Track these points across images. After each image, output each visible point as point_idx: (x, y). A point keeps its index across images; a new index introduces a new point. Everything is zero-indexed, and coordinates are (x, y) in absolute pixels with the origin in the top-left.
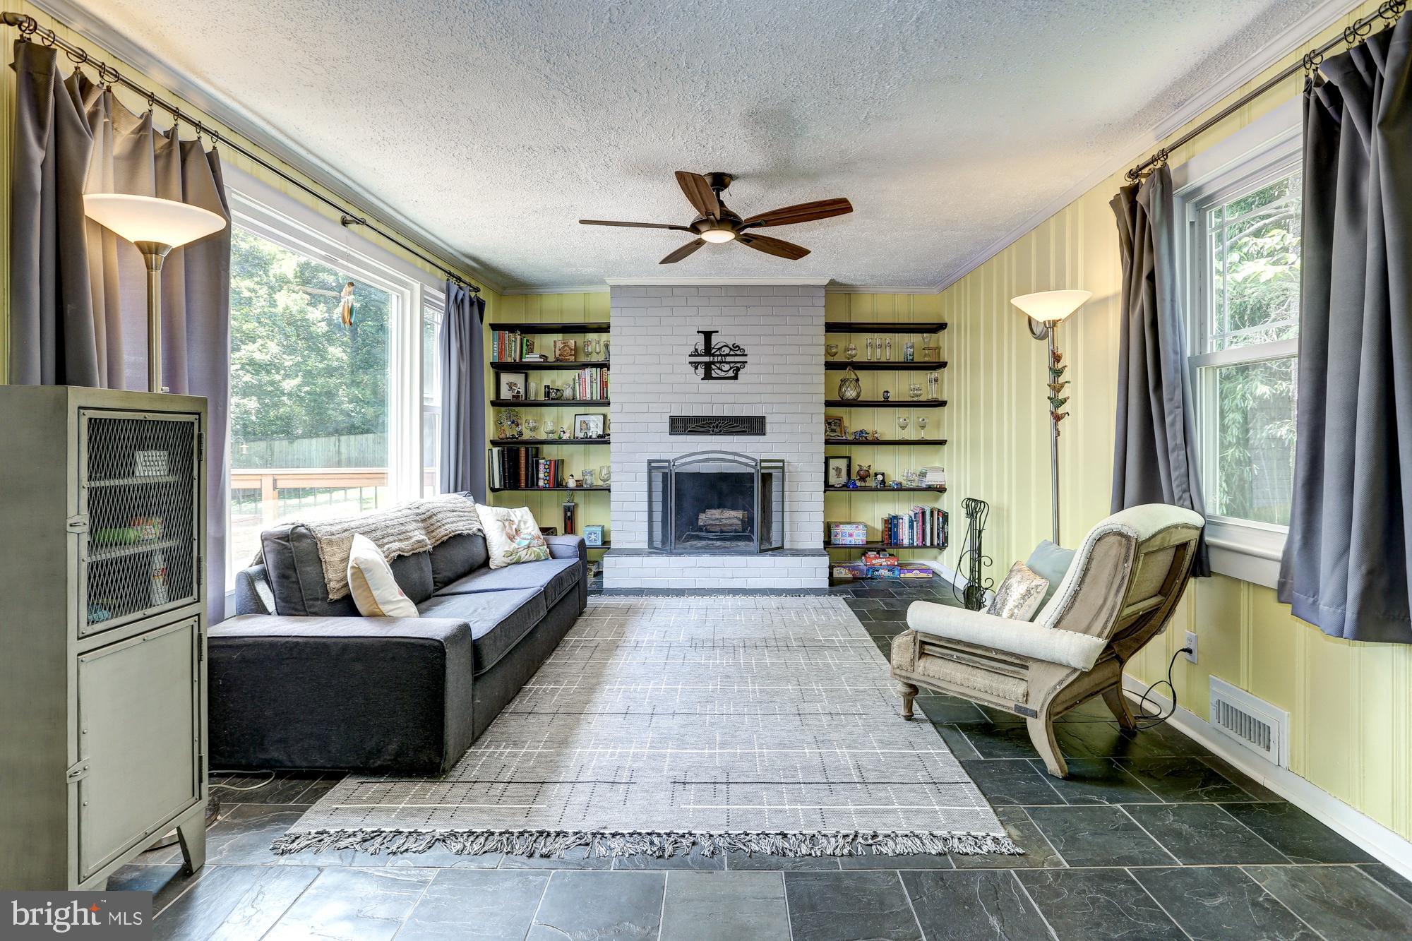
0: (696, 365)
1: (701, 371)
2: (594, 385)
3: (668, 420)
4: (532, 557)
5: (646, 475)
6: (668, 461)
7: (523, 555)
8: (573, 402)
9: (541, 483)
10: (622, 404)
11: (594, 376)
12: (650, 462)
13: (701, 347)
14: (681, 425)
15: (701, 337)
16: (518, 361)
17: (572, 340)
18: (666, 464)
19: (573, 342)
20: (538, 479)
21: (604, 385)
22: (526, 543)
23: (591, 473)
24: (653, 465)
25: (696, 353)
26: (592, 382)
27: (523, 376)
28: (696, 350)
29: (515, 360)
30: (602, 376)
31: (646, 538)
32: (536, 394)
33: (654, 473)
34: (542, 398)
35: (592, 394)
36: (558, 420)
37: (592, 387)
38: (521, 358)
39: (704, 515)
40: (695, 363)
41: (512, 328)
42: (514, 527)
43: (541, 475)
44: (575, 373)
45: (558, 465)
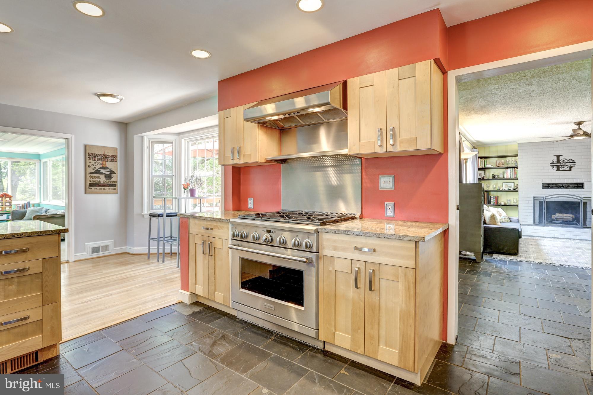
0: (553, 167)
1: (555, 168)
2: (512, 174)
3: (541, 184)
4: (506, 221)
5: (532, 201)
6: (543, 197)
7: (504, 220)
8: (503, 179)
9: (492, 203)
10: (523, 179)
11: (512, 171)
12: (534, 197)
13: (555, 160)
14: (546, 186)
15: (556, 158)
16: (483, 167)
17: (503, 160)
18: (542, 198)
19: (503, 161)
20: (491, 202)
21: (515, 174)
22: (504, 217)
23: (510, 200)
24: (535, 198)
25: (553, 163)
26: (511, 173)
27: (484, 171)
28: (553, 162)
29: (482, 167)
30: (514, 171)
31: (533, 221)
32: (489, 176)
33: (535, 201)
34: (491, 178)
35: (511, 176)
36: (496, 184)
37: (511, 174)
38: (484, 166)
39: (554, 216)
40: (553, 166)
41: (481, 158)
42: (500, 213)
43: (492, 201)
44: (504, 170)
45: (497, 198)
